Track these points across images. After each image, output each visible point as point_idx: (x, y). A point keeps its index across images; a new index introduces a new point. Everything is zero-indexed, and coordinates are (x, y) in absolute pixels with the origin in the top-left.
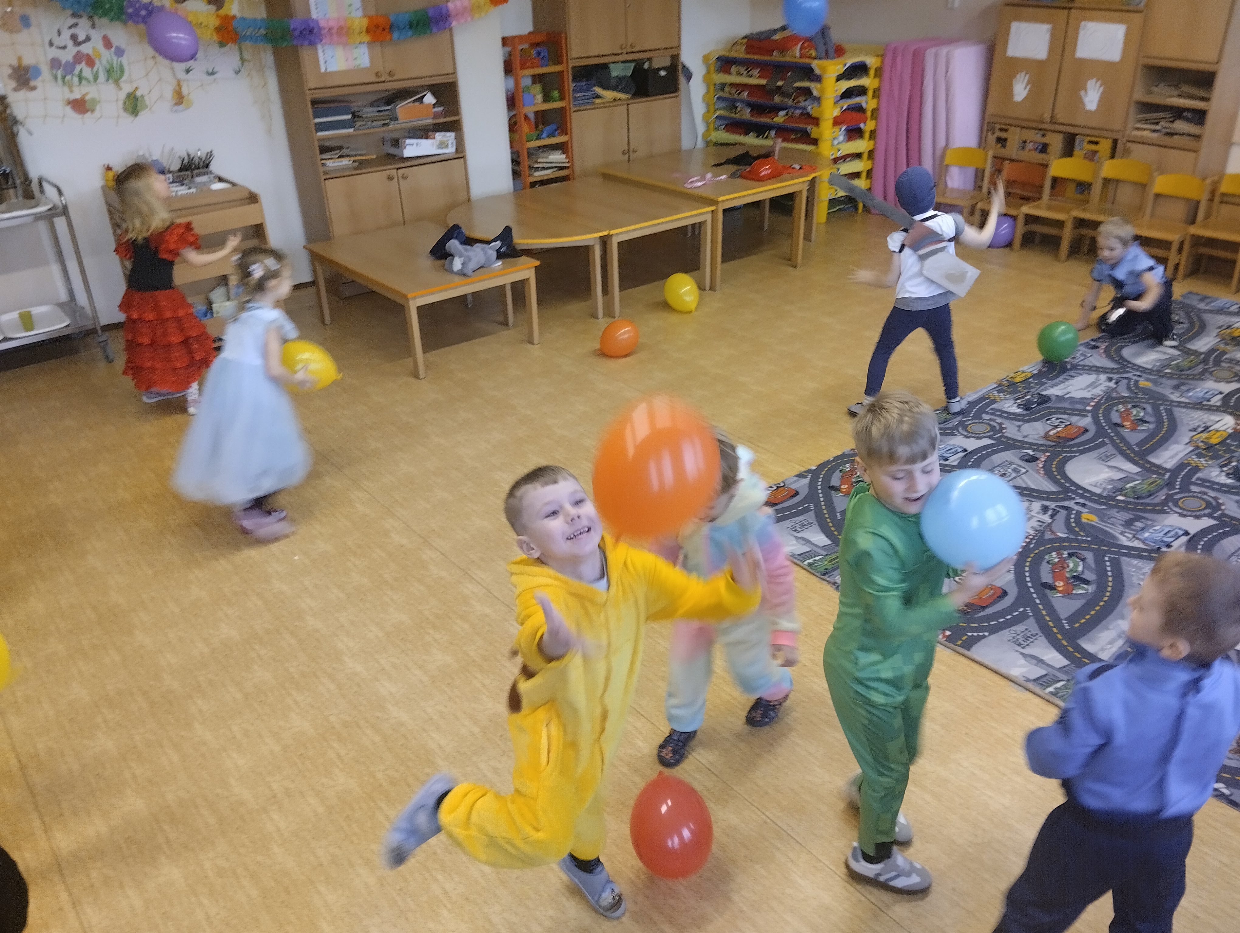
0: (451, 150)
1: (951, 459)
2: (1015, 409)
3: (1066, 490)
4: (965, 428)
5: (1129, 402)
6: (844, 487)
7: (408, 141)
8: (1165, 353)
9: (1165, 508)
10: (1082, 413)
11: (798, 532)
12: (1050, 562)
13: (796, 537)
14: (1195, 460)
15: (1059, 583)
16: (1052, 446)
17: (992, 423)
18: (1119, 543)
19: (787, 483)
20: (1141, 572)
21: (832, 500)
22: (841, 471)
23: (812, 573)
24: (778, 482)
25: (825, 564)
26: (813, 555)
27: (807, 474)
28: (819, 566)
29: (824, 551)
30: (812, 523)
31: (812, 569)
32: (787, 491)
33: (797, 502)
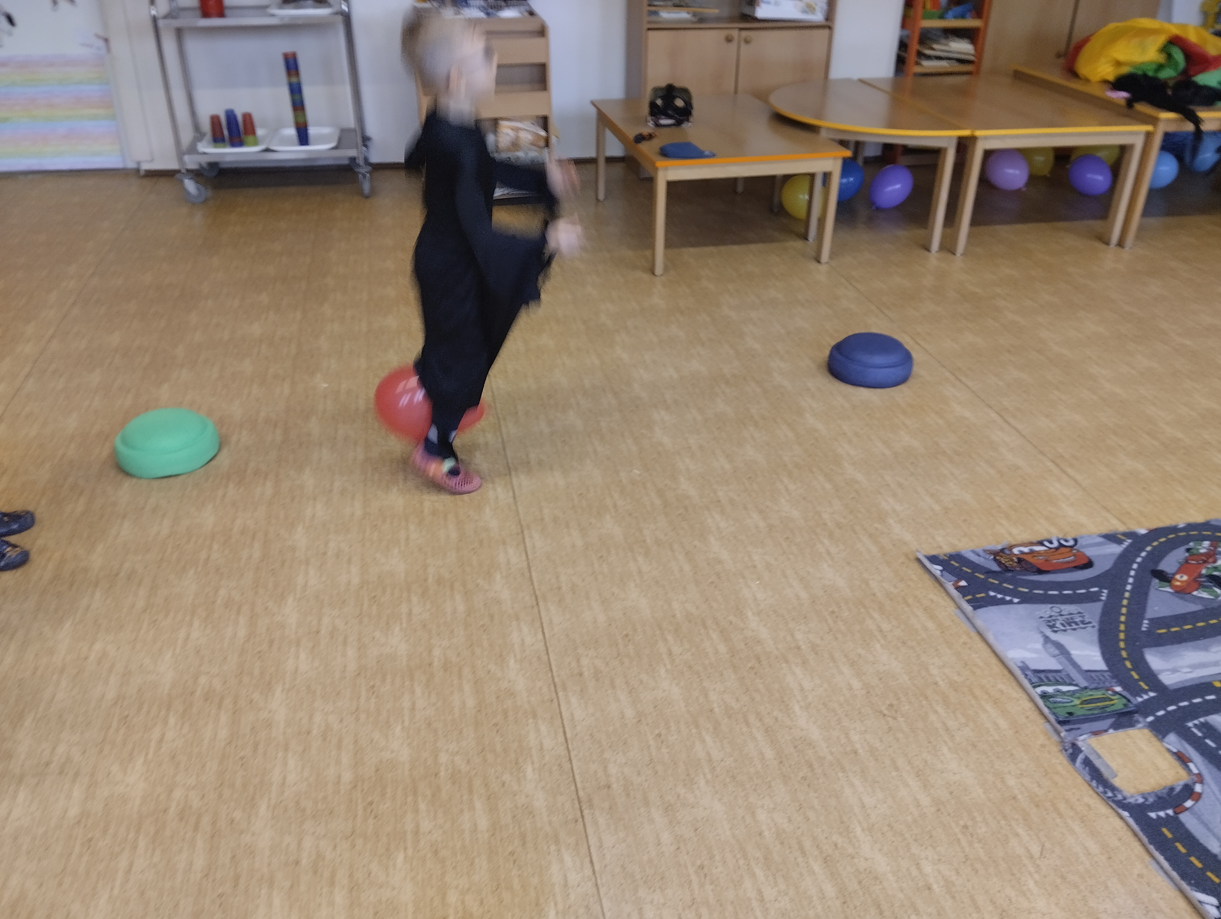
0: (818, 17)
11: (1055, 632)
13: (1047, 639)
19: (1082, 542)
21: (1146, 594)
22: (1188, 550)
23: (1042, 713)
24: (1065, 538)
25: (1072, 704)
26: (1060, 680)
27: (1123, 538)
28: (1060, 705)
29: (1085, 679)
30: (1090, 623)
31: (1046, 705)
32: (1074, 555)
33: (1081, 579)
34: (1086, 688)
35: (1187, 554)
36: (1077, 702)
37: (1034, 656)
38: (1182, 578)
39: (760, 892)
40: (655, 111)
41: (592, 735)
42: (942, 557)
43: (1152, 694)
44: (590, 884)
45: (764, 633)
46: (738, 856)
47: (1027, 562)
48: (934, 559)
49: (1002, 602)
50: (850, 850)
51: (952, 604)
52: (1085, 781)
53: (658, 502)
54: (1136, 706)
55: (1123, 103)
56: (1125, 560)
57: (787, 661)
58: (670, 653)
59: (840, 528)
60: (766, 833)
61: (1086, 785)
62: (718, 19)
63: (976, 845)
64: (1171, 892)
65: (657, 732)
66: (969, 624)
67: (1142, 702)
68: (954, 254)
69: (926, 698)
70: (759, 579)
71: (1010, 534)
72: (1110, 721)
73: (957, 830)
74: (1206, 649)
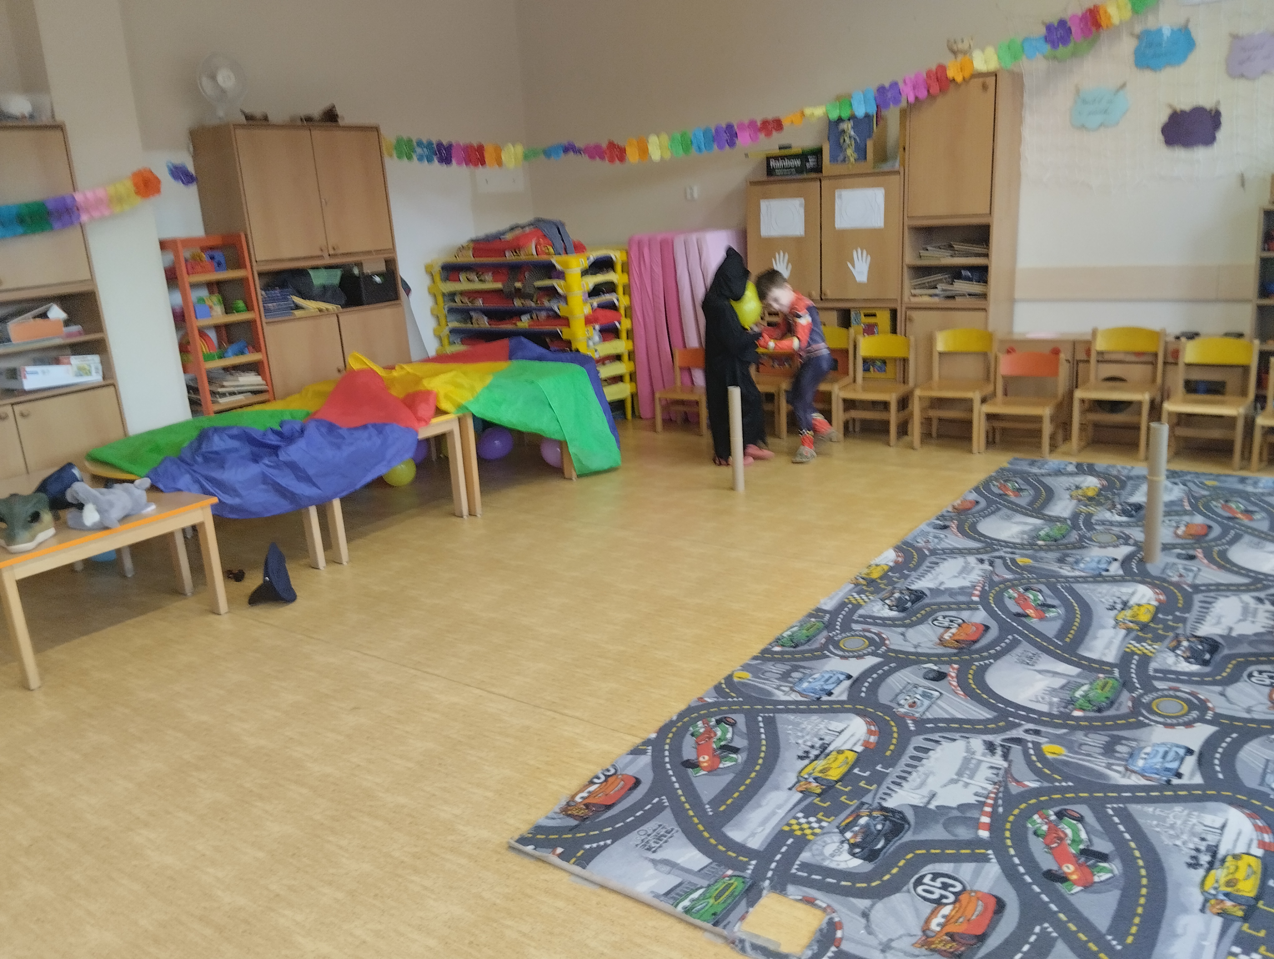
1: (836, 692)
2: (887, 613)
3: (1003, 715)
4: (836, 645)
5: (1017, 586)
6: (704, 759)
7: (29, 369)
8: (1026, 524)
9: (1141, 718)
10: (970, 606)
11: (654, 852)
12: (1039, 832)
13: (653, 861)
14: (1136, 646)
15: (1068, 868)
16: (955, 655)
17: (867, 634)
18: (1112, 782)
19: (619, 766)
20: (1168, 825)
21: (692, 784)
22: (692, 735)
23: (696, 926)
24: (606, 768)
25: (710, 905)
26: (688, 890)
27: (644, 747)
28: (704, 910)
29: (703, 878)
30: (672, 830)
31: (694, 918)
32: (622, 780)
33: (641, 796)
34: (709, 886)
35: (694, 738)
36: (711, 901)
37: (656, 881)
42: (527, 836)
43: (754, 862)
47: (594, 805)
48: (523, 841)
49: (600, 849)
51: (565, 874)
54: (751, 878)
56: (658, 765)
59: (419, 858)
66: (589, 884)
67: (752, 873)
68: (341, 564)
71: (563, 787)
72: (744, 903)
74: (759, 806)
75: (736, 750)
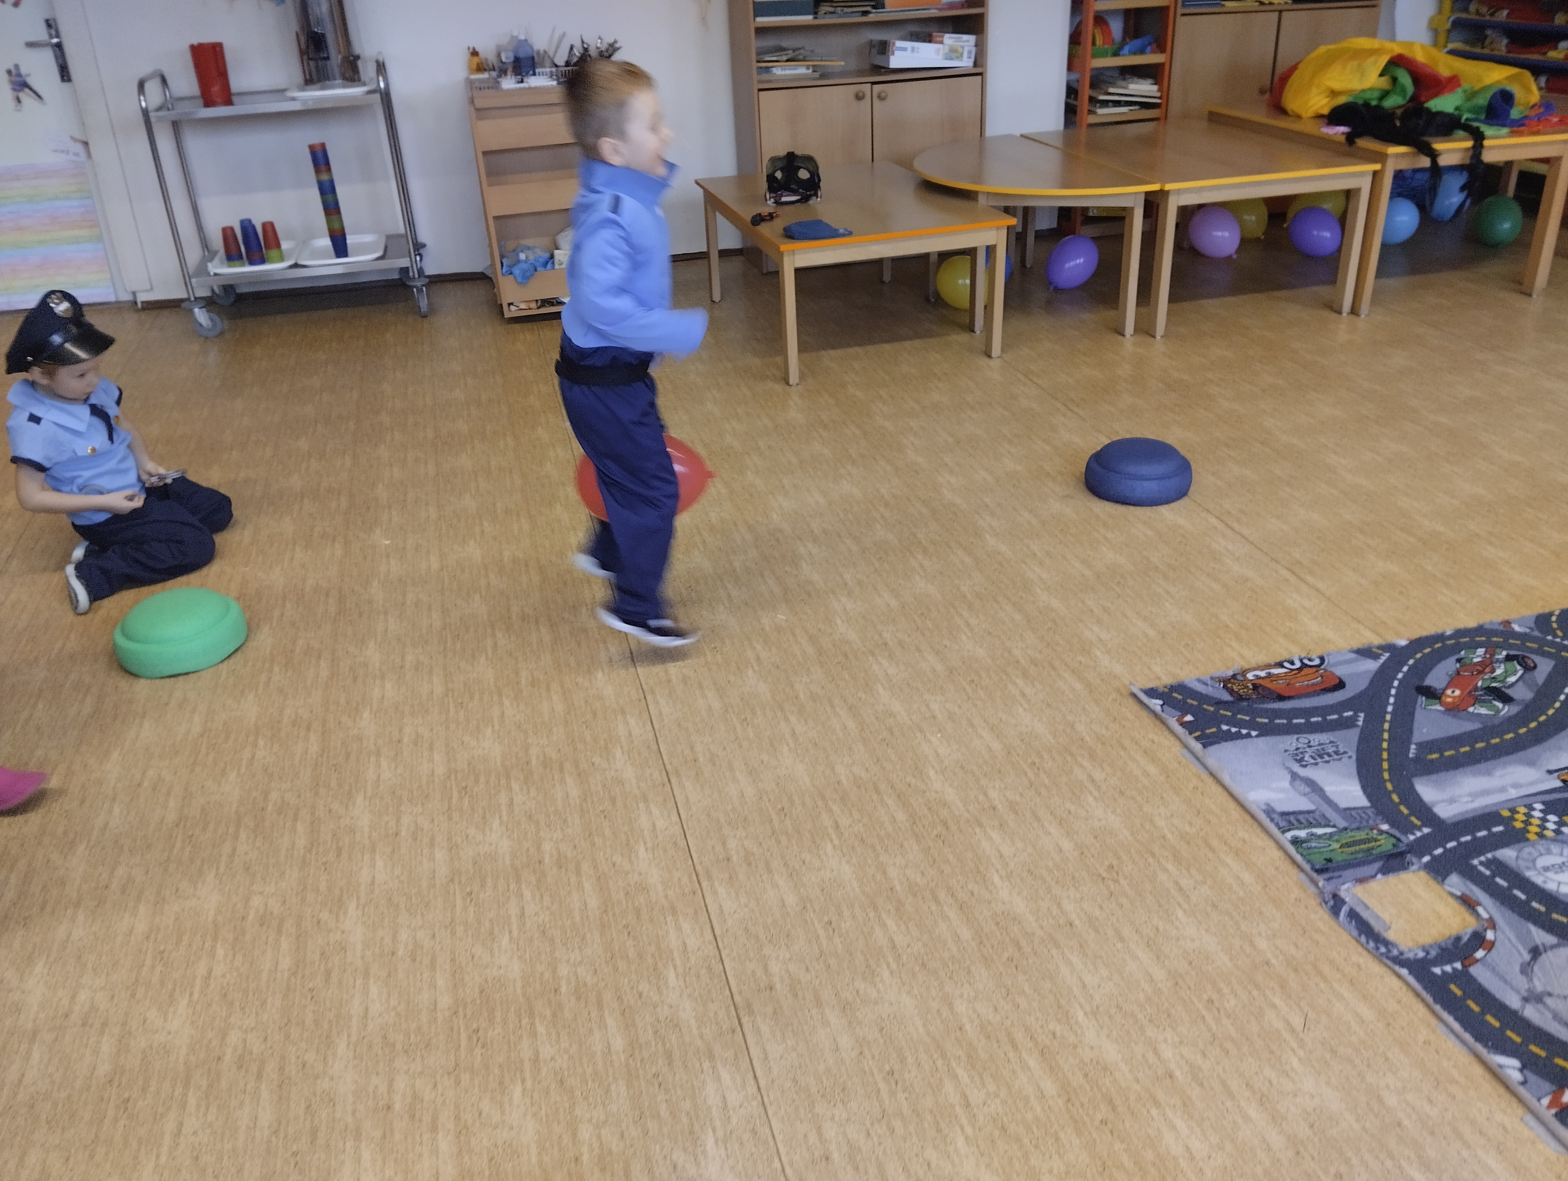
0: (966, 63)
7: (899, 44)
11: (1304, 766)
13: (1294, 775)
19: (1329, 660)
21: (1412, 714)
22: (1459, 660)
23: (1294, 862)
24: (1309, 656)
25: (1331, 848)
26: (1314, 822)
27: (1380, 652)
28: (1317, 850)
29: (1344, 818)
30: (1345, 753)
31: (1298, 852)
32: (1322, 676)
33: (1332, 703)
34: (1346, 829)
35: (1458, 665)
36: (1335, 846)
37: (1281, 796)
38: (1453, 694)
39: (964, 1096)
40: (774, 186)
41: (746, 930)
42: (1161, 690)
43: (1426, 830)
44: (755, 1103)
45: (951, 794)
46: (935, 1056)
47: (1265, 688)
48: (1152, 693)
49: (1238, 736)
50: (1072, 1039)
51: (1177, 743)
52: (1352, 937)
53: (810, 650)
54: (1407, 845)
55: (1343, 139)
56: (1382, 677)
57: (980, 825)
58: (837, 826)
59: (1036, 665)
60: (968, 1027)
61: (1354, 942)
62: (843, 74)
63: (1225, 1021)
64: (1463, 1057)
65: (826, 919)
66: (1199, 765)
67: (1415, 840)
68: (1154, 337)
69: (1153, 854)
70: (940, 731)
71: (1242, 657)
72: (1376, 866)
73: (1200, 1006)
74: (1489, 773)
75: (1506, 699)
